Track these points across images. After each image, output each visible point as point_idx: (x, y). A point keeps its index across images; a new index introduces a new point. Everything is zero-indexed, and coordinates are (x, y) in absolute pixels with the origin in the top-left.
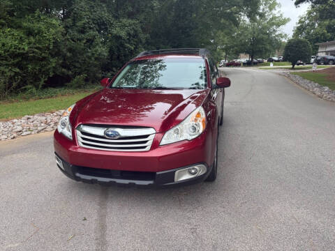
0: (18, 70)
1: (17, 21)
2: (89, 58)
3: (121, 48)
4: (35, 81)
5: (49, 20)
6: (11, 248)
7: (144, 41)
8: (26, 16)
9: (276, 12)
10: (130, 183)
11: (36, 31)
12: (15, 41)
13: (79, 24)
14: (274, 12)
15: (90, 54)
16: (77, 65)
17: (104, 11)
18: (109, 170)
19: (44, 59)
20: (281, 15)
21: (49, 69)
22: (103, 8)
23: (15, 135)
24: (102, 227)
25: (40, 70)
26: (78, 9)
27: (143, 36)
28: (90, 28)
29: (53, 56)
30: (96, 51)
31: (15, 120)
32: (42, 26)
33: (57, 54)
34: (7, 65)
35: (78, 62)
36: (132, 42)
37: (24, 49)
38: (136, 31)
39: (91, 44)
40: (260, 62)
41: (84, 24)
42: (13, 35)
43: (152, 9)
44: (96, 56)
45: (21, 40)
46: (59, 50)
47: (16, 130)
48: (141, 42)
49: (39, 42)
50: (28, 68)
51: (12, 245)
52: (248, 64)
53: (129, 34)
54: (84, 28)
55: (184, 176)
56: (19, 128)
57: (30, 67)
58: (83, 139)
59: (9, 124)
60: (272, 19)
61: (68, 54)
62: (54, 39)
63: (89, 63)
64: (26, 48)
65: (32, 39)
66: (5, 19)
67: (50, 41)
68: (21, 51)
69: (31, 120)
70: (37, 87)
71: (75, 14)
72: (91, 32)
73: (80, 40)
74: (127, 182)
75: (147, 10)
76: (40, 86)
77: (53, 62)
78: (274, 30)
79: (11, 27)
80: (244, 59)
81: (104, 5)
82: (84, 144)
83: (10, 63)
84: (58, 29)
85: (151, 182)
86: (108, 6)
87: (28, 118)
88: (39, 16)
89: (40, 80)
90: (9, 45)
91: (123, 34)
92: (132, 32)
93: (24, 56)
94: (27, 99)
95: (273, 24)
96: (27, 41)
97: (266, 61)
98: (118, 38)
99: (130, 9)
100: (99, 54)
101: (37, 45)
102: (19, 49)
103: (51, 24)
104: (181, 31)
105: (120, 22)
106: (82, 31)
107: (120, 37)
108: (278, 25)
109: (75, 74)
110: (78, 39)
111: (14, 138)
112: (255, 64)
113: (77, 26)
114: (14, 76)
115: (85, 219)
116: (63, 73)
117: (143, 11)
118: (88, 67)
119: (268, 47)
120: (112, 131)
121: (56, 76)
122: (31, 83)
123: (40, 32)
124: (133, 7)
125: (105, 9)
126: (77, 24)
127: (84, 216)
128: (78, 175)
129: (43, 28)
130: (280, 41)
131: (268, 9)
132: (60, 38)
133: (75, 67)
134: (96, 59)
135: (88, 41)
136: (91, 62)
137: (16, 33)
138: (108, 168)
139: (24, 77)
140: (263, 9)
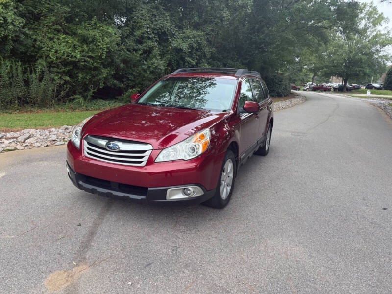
0: (68, 79)
1: (73, 27)
2: (145, 71)
3: (181, 62)
4: (85, 91)
5: (105, 28)
6: (8, 238)
7: (208, 55)
8: (83, 23)
9: (381, 29)
10: (125, 196)
11: (90, 39)
12: (68, 48)
13: (138, 33)
14: (379, 28)
15: (145, 67)
16: (131, 77)
17: (167, 20)
18: (109, 182)
19: (96, 69)
20: (388, 32)
21: (100, 79)
22: (166, 17)
23: (49, 143)
24: (92, 234)
25: (90, 80)
26: (138, 17)
27: (208, 50)
28: (149, 38)
29: (105, 67)
30: (153, 64)
31: (53, 129)
32: (97, 34)
33: (110, 64)
34: (57, 72)
35: (132, 74)
36: (194, 56)
37: (76, 57)
38: (199, 44)
39: (148, 56)
40: (355, 88)
41: (143, 33)
42: (67, 42)
43: (222, 20)
44: (151, 69)
45: (75, 48)
46: (112, 61)
47: (51, 139)
48: (205, 56)
49: (93, 51)
50: (78, 77)
51: (9, 237)
52: (340, 90)
53: (191, 47)
54: (142, 38)
55: (176, 195)
56: (54, 137)
57: (80, 76)
58: (89, 149)
59: (47, 132)
60: (375, 37)
61: (122, 65)
62: (108, 48)
63: (144, 77)
64: (79, 56)
65: (86, 48)
66: (61, 26)
67: (103, 50)
68: (73, 59)
69: (68, 131)
70: (85, 98)
71: (135, 22)
72: (149, 43)
73: (136, 50)
74: (122, 194)
75: (216, 20)
76: (89, 97)
77: (105, 73)
78: (377, 51)
79: (67, 34)
80: (336, 83)
81: (167, 14)
82: (88, 153)
83: (61, 70)
84: (113, 38)
85: (143, 197)
86: (172, 15)
87: (67, 129)
88: (95, 24)
89: (89, 90)
90: (62, 52)
91: (184, 46)
92: (195, 45)
93: (75, 64)
94: (73, 109)
95: (376, 43)
96: (80, 49)
97: (363, 87)
98: (178, 50)
99: (196, 19)
100: (156, 68)
101: (90, 54)
102: (72, 57)
103: (107, 32)
104: (254, 46)
105: (184, 33)
106: (140, 41)
107: (181, 50)
108: (383, 45)
109: (128, 87)
110: (134, 50)
111: (47, 146)
112: (349, 90)
113: (135, 36)
114: (63, 84)
115: (80, 225)
116: (115, 85)
117: (211, 22)
118: (142, 80)
119: (367, 71)
120: (113, 144)
121: (106, 88)
122: (80, 93)
123: (94, 40)
124: (200, 17)
125: (168, 18)
126: (135, 34)
127: (80, 222)
128: (81, 183)
129: (98, 36)
130: (384, 64)
131: (371, 25)
132: (114, 48)
133: (128, 79)
134: (152, 72)
135: (145, 52)
136: (146, 75)
137: (70, 39)
138: (108, 180)
139: (73, 86)
140: (365, 25)
